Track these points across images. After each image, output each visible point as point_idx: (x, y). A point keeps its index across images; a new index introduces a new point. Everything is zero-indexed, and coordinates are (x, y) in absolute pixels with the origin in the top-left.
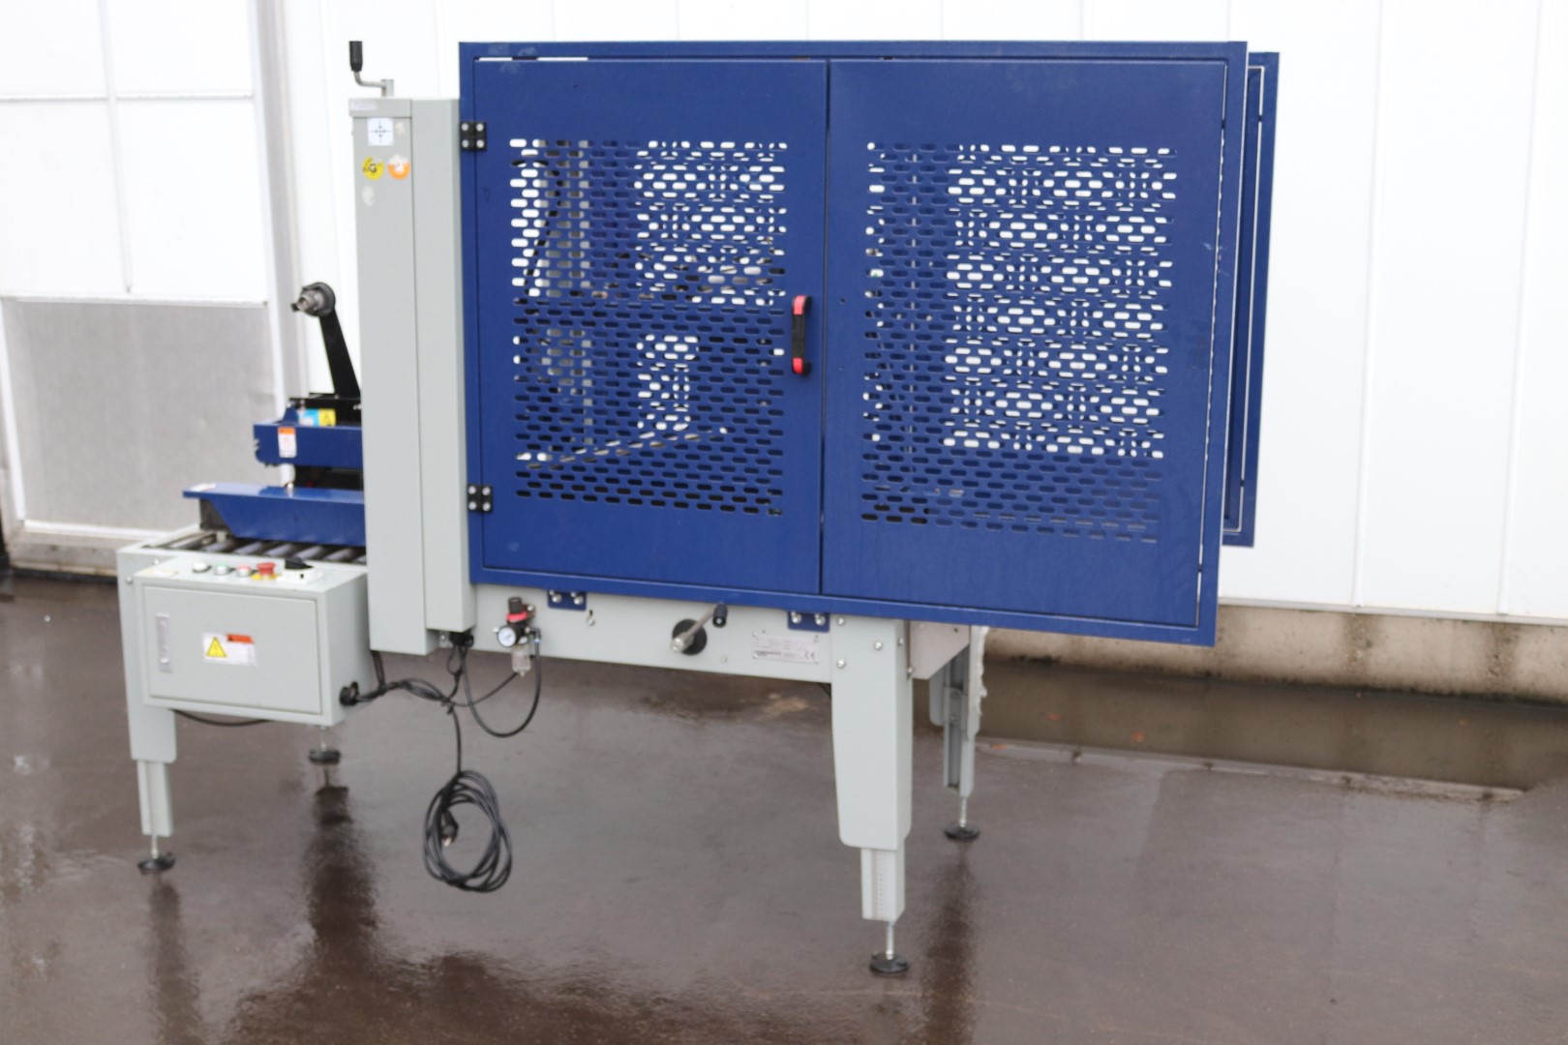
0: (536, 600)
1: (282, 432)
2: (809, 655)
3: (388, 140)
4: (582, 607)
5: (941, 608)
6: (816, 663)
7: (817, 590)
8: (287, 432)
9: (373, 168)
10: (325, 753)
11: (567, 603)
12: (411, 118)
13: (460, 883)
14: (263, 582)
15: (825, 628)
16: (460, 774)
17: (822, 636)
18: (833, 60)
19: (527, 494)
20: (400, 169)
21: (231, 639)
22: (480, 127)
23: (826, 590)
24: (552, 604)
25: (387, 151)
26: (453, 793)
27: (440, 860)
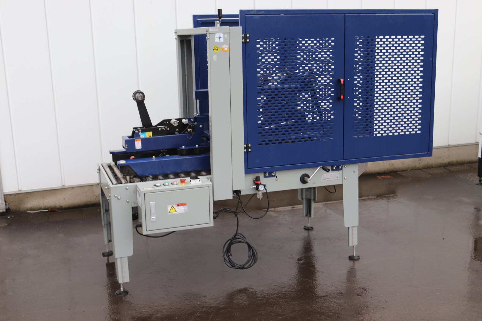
0: (261, 176)
1: (136, 141)
2: (337, 177)
3: (222, 40)
4: (274, 176)
5: (373, 158)
6: (339, 179)
7: (342, 159)
8: (138, 141)
9: (217, 49)
11: (271, 175)
12: (229, 33)
14: (183, 185)
15: (341, 169)
16: (236, 235)
17: (340, 171)
18: (346, 15)
19: (261, 144)
20: (226, 49)
21: (178, 205)
22: (248, 35)
23: (344, 159)
24: (265, 177)
25: (221, 44)
26: (232, 241)
27: (230, 261)
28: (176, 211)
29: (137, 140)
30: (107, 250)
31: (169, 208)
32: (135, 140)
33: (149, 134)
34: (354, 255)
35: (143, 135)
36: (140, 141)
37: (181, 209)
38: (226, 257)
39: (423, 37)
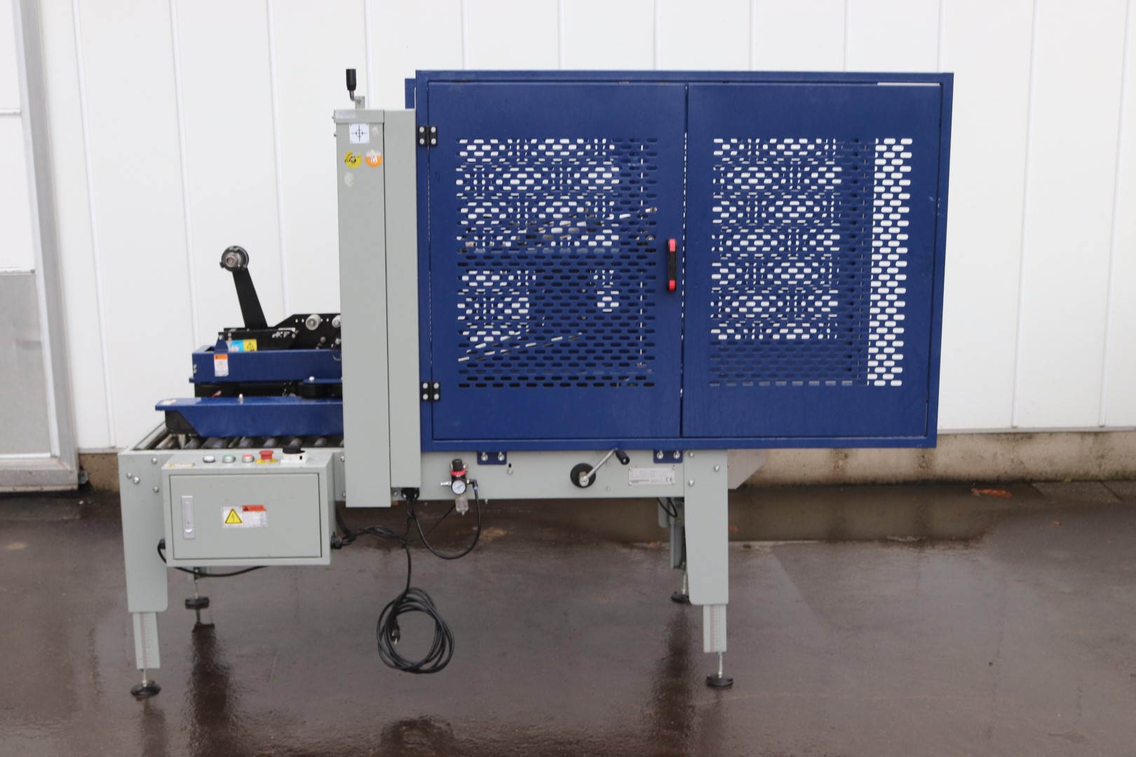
0: (469, 461)
1: (217, 358)
2: (668, 479)
3: (365, 139)
4: (504, 462)
5: (763, 439)
6: (673, 484)
7: (678, 433)
8: (221, 358)
9: (353, 159)
10: (198, 600)
11: (493, 460)
12: (383, 124)
13: (415, 669)
14: (267, 465)
15: (680, 460)
16: (408, 591)
17: (677, 466)
18: (690, 84)
19: (467, 386)
20: (375, 160)
21: (246, 509)
22: (433, 130)
23: (685, 433)
24: (480, 462)
25: (365, 148)
26: (400, 605)
27: (393, 654)
28: (241, 522)
29: (219, 355)
30: (196, 596)
31: (226, 513)
32: (215, 356)
33: (250, 344)
34: (717, 675)
35: (234, 347)
36: (224, 358)
37: (253, 519)
38: (383, 642)
39: (908, 141)
